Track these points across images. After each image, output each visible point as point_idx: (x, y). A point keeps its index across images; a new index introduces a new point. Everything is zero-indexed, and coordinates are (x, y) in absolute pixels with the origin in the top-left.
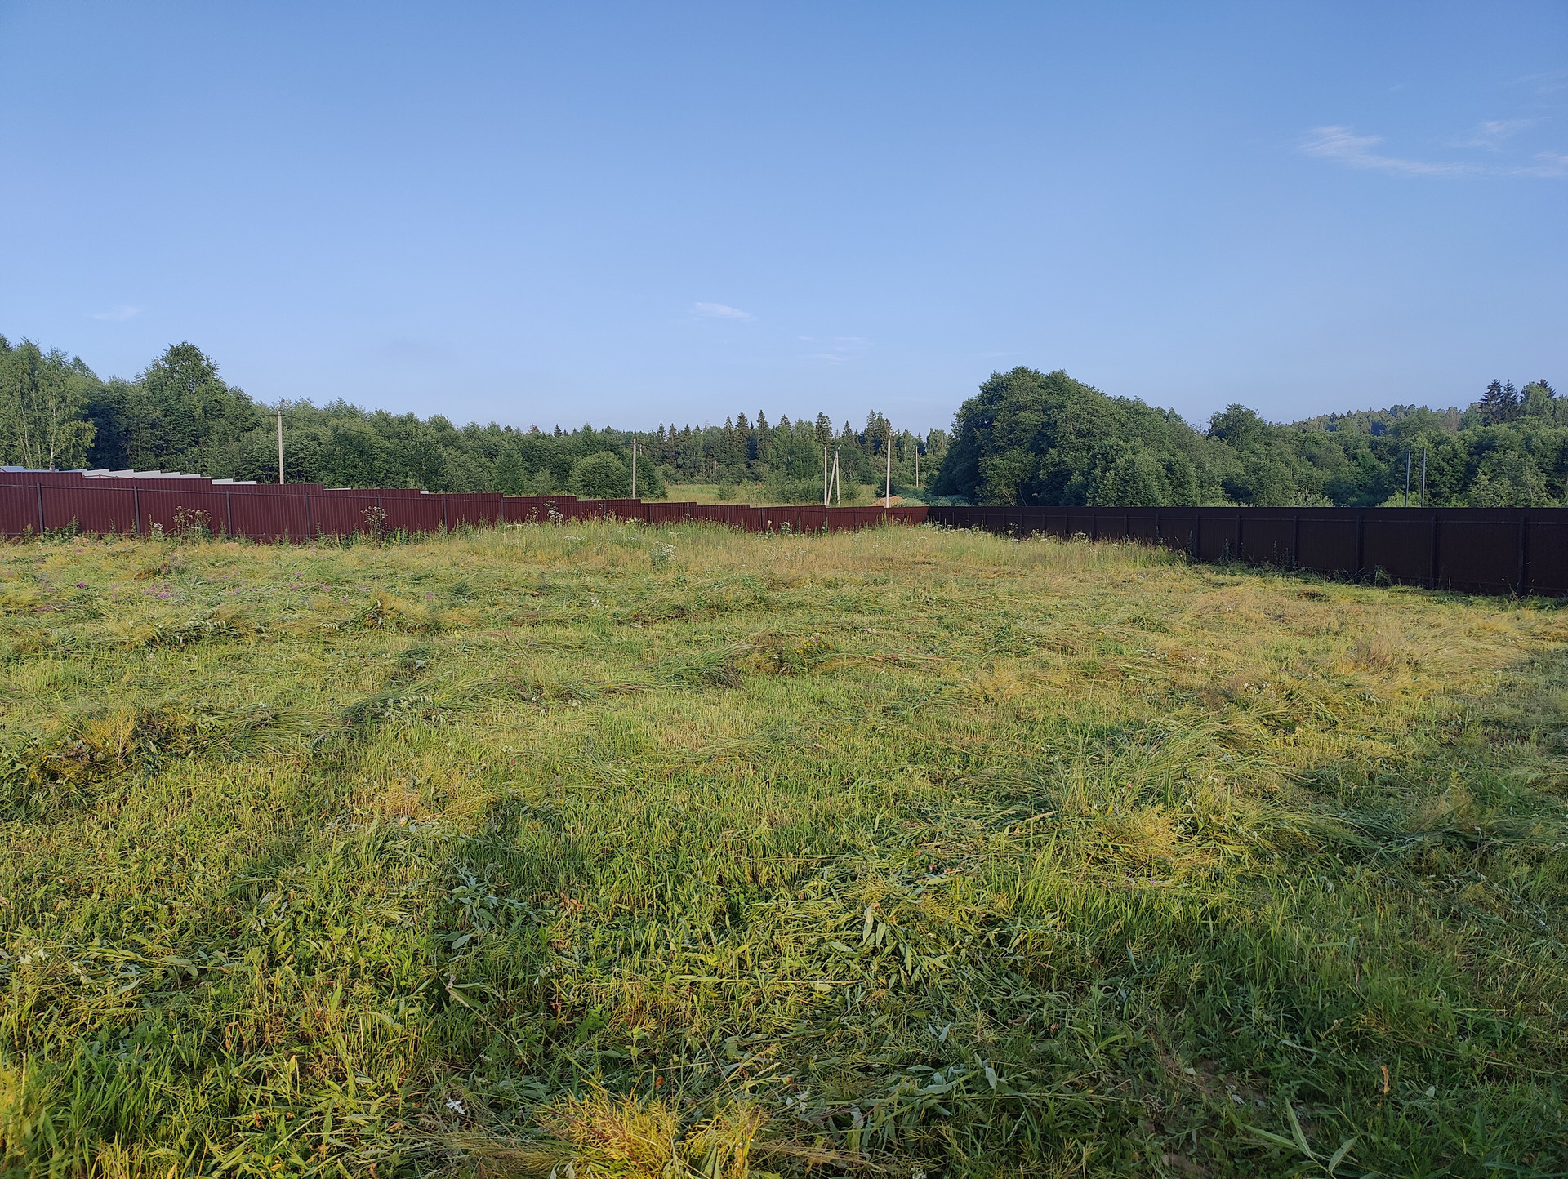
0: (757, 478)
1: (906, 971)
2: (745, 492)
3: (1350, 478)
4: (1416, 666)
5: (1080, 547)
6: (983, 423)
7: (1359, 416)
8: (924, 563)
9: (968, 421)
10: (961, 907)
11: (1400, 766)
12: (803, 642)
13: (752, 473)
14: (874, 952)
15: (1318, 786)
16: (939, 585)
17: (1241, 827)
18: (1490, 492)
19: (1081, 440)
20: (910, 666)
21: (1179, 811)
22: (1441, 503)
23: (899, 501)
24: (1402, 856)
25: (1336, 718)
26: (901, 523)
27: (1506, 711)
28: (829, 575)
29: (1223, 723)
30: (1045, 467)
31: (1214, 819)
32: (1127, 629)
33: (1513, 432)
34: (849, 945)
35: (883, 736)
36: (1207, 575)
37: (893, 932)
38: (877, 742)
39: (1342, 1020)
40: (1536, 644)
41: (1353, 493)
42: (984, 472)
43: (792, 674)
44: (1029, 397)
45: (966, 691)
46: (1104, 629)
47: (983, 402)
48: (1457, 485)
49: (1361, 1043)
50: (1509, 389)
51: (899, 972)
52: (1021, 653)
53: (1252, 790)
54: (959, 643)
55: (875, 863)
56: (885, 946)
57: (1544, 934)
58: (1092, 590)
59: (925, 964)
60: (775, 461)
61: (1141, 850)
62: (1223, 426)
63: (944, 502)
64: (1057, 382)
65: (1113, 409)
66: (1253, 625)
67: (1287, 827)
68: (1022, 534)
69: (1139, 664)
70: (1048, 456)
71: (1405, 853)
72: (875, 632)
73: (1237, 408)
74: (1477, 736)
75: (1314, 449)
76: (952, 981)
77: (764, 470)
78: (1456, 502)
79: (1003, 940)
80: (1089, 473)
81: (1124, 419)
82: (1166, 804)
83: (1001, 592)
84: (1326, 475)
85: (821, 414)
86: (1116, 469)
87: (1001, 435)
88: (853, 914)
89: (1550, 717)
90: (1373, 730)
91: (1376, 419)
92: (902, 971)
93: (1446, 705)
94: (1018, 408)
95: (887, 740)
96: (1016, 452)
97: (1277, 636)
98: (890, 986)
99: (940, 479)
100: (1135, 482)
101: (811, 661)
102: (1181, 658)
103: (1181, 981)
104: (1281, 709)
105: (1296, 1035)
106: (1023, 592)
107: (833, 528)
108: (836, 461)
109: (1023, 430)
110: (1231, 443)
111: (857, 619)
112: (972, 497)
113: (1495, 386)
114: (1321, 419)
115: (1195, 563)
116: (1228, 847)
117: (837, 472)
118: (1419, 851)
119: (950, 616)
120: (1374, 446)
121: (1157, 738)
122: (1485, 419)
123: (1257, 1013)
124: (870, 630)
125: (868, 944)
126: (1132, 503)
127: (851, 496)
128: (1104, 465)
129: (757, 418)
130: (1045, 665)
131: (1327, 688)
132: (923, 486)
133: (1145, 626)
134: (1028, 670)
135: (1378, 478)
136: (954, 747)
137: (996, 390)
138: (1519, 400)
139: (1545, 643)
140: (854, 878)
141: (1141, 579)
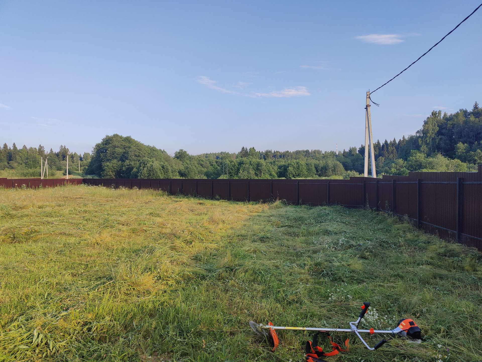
0: (12, 168)
1: (50, 350)
2: (6, 173)
3: (211, 171)
4: (223, 222)
5: (136, 191)
6: (103, 151)
7: (214, 154)
8: (80, 198)
9: (98, 150)
10: (74, 321)
11: (217, 250)
12: (25, 230)
13: (10, 166)
14: (37, 346)
15: (197, 259)
16: (85, 205)
17: (173, 275)
18: (243, 175)
19: (136, 158)
20: (69, 235)
21: (155, 273)
22: (232, 178)
23: (72, 177)
24: (215, 276)
25: (203, 239)
26: (72, 184)
27: (243, 232)
28: (40, 204)
29: (172, 244)
30: (125, 166)
31: (165, 274)
32: (148, 217)
33: (247, 160)
34: (27, 346)
35: (55, 262)
36: (173, 199)
37: (46, 337)
38: (52, 264)
39: (194, 329)
40: (251, 214)
41: (212, 175)
42: (104, 167)
43: (19, 242)
44: (119, 144)
45: (90, 242)
46: (141, 217)
47: (103, 144)
48: (236, 173)
49: (199, 334)
50: (246, 149)
51: (47, 351)
52: (112, 227)
53: (179, 263)
54: (90, 225)
55: (42, 311)
56: (42, 342)
57: (247, 291)
58: (138, 205)
59: (58, 346)
60: (21, 162)
61: (141, 289)
62: (178, 155)
63: (89, 177)
64: (128, 140)
65: (146, 149)
66: (185, 213)
67: (186, 273)
68: (116, 187)
69: (151, 227)
70: (126, 163)
71: (216, 275)
72: (57, 224)
73: (182, 150)
74: (235, 240)
75: (202, 163)
76: (68, 349)
77: (15, 165)
78: (236, 178)
79: (89, 330)
80: (139, 168)
81: (149, 152)
82: (151, 272)
83: (107, 207)
84: (205, 170)
85: (40, 145)
86: (147, 167)
87: (109, 155)
88: (29, 333)
89: (253, 233)
90: (213, 241)
91: (217, 155)
92: (48, 350)
93: (230, 231)
94: (115, 147)
95: (56, 263)
96: (115, 161)
97: (191, 216)
98: (43, 357)
99: (88, 169)
100: (153, 171)
101: (28, 237)
102: (163, 224)
103: (149, 328)
104: (188, 238)
105: (182, 337)
106: (115, 207)
107: (44, 186)
108: (46, 162)
109: (117, 154)
110: (181, 160)
111: (50, 219)
112: (100, 175)
113: (243, 148)
114: (204, 154)
115: (170, 195)
116: (169, 282)
117: (47, 166)
118: (219, 274)
119: (87, 216)
120: (217, 162)
121: (151, 251)
122: (241, 156)
123: (171, 333)
124: (55, 223)
125: (35, 343)
126: (152, 177)
127: (53, 175)
128: (144, 166)
129: (12, 145)
130: (120, 230)
131: (201, 230)
132: (82, 171)
133: (154, 215)
134: (114, 232)
135: (218, 171)
136: (82, 262)
137: (108, 141)
138: (248, 152)
139: (253, 213)
140: (31, 319)
141: (153, 201)
